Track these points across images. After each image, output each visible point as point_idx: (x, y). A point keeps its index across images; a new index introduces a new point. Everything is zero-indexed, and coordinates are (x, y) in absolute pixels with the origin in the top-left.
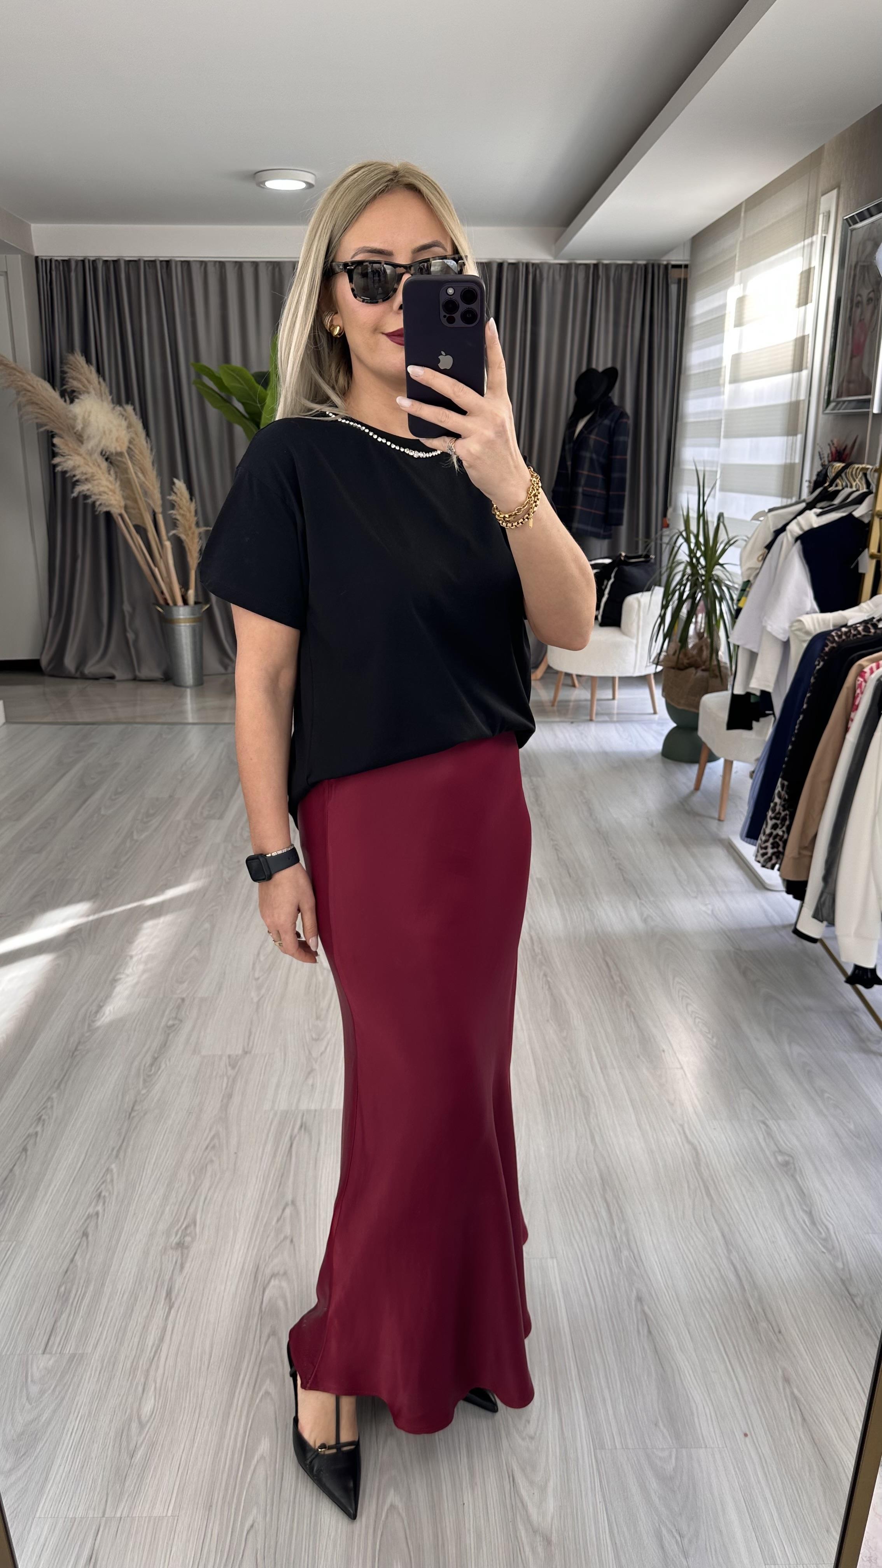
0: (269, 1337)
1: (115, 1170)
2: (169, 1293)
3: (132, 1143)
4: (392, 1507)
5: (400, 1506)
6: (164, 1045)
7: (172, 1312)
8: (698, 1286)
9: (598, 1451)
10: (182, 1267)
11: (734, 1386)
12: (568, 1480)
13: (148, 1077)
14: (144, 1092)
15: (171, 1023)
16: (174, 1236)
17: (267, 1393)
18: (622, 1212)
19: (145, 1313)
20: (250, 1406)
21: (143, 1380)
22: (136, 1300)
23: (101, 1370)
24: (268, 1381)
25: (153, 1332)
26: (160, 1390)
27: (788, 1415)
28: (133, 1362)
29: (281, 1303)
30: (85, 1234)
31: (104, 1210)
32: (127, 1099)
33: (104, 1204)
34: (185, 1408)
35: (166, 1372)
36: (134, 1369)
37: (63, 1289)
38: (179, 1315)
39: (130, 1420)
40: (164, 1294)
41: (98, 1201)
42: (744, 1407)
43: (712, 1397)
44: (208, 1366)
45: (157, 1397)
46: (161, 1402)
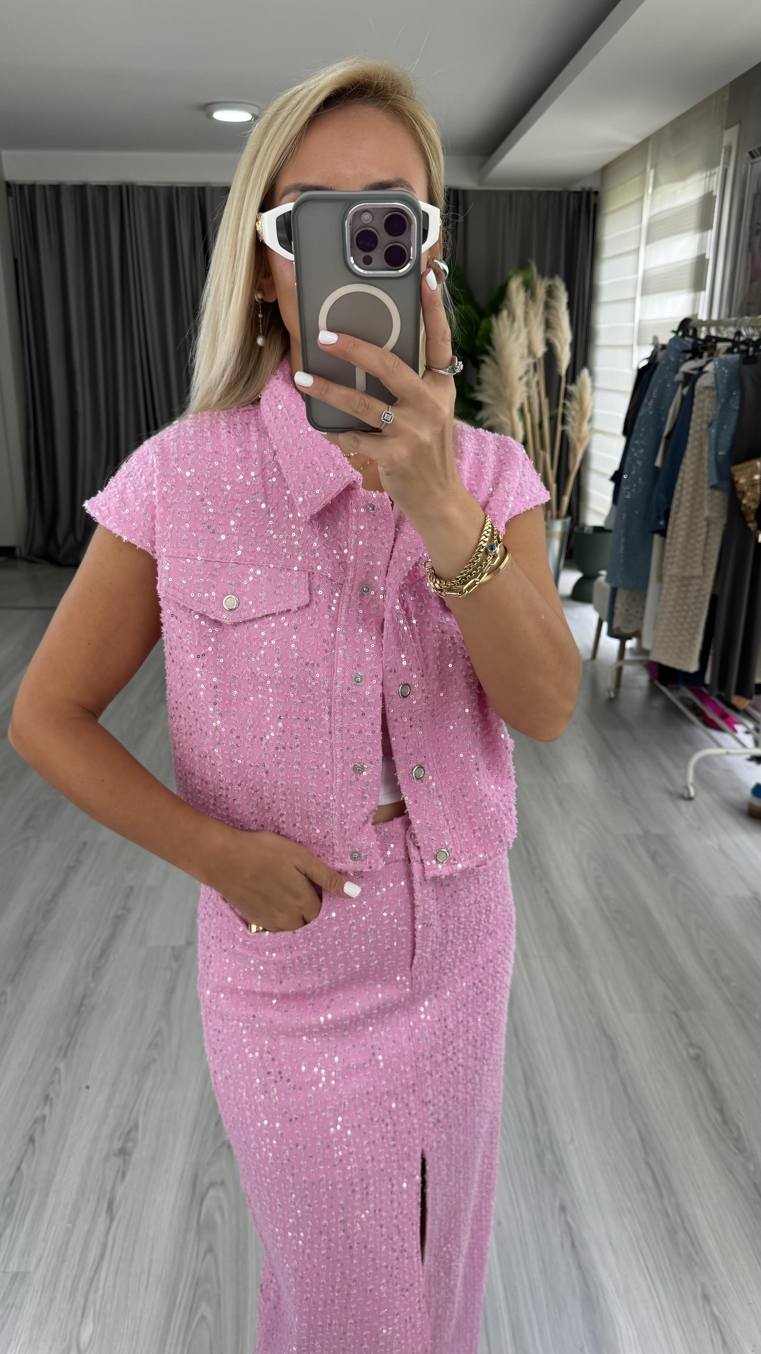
0: (206, 1253)
1: (63, 1070)
2: (110, 1204)
3: (79, 1041)
6: (112, 937)
7: (113, 1226)
8: (618, 1192)
10: (124, 1176)
11: (656, 1306)
13: (97, 971)
14: (92, 985)
15: (120, 912)
18: (544, 1113)
19: (86, 1228)
20: (186, 1332)
21: (82, 1303)
22: (78, 1212)
23: (42, 1293)
24: (204, 1304)
25: (94, 1247)
27: (709, 1338)
28: (73, 1282)
29: (218, 1216)
30: (32, 1140)
31: (51, 1113)
33: (51, 1106)
34: (123, 1335)
36: (74, 1290)
37: (8, 1200)
38: (119, 1229)
40: (105, 1206)
41: (45, 1105)
44: (147, 1287)
45: (96, 1323)
46: (99, 1327)
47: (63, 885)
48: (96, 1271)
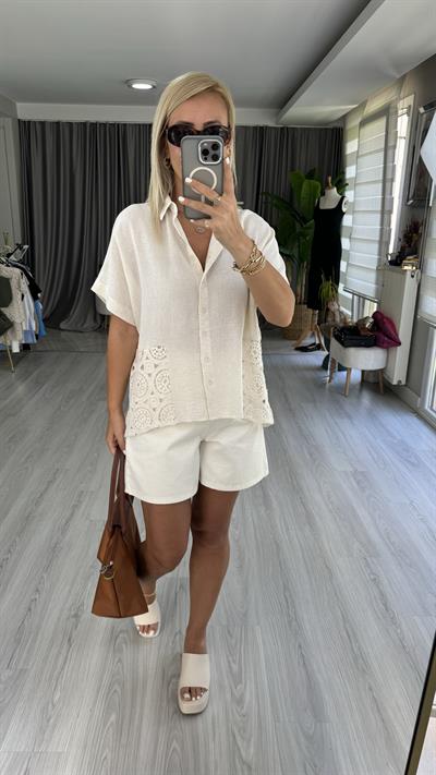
0: (118, 662)
1: (46, 577)
2: (69, 640)
3: (54, 565)
4: (175, 749)
5: (179, 749)
6: (72, 515)
7: (71, 648)
8: (329, 640)
9: (276, 722)
10: (76, 627)
11: (344, 690)
13: (64, 530)
14: (61, 538)
15: (76, 504)
16: (73, 611)
17: (115, 691)
18: (293, 602)
19: (57, 649)
20: (107, 696)
21: (55, 684)
22: (53, 643)
24: (116, 685)
25: (61, 659)
26: (63, 689)
28: (50, 675)
30: (30, 610)
31: (39, 598)
32: (53, 541)
33: (39, 594)
34: (75, 698)
35: (67, 679)
36: (51, 678)
37: (18, 636)
38: (74, 651)
39: (48, 704)
40: (67, 640)
41: (36, 593)
45: (62, 693)
47: (46, 490)
48: (62, 668)
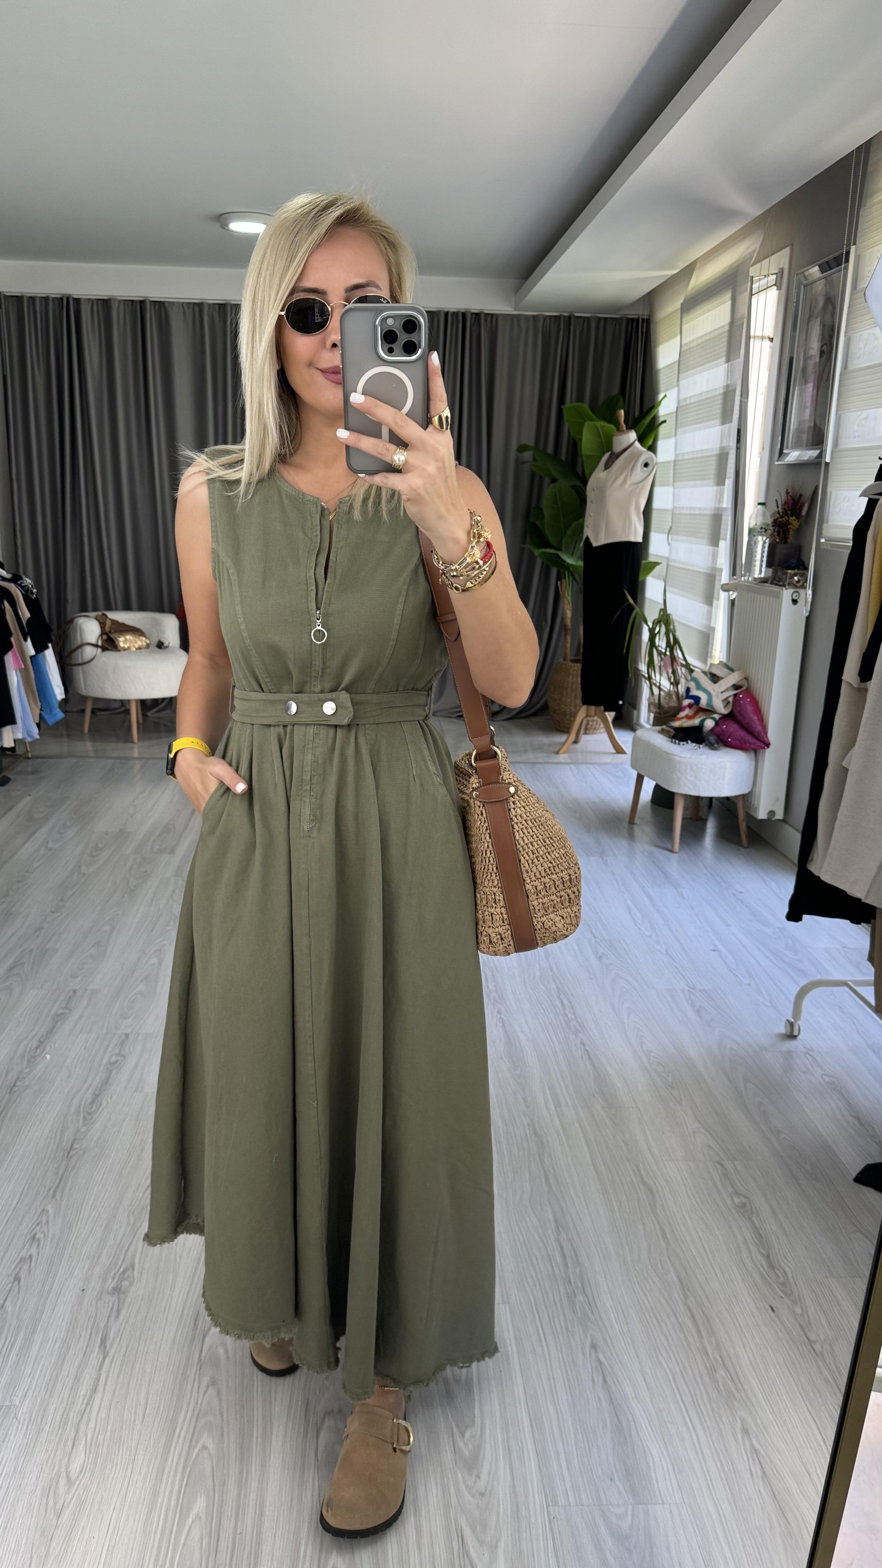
0: (208, 1387)
2: (104, 1341)
3: (69, 1184)
6: (106, 1082)
7: (107, 1361)
8: (654, 1330)
9: (551, 1508)
10: (118, 1312)
11: (691, 1436)
12: (519, 1539)
16: (110, 1280)
17: (204, 1447)
18: (576, 1255)
19: (77, 1363)
20: (185, 1461)
22: (68, 1348)
23: (28, 1425)
24: (206, 1435)
25: (85, 1382)
26: (91, 1445)
27: (747, 1467)
29: (221, 1351)
30: (17, 1279)
32: (66, 1139)
33: (38, 1246)
34: (117, 1463)
35: (98, 1426)
38: (113, 1365)
39: (58, 1476)
40: (99, 1342)
42: (702, 1460)
43: (669, 1450)
44: (143, 1418)
45: (88, 1453)
46: (91, 1458)
47: (51, 1032)
48: (87, 1404)
